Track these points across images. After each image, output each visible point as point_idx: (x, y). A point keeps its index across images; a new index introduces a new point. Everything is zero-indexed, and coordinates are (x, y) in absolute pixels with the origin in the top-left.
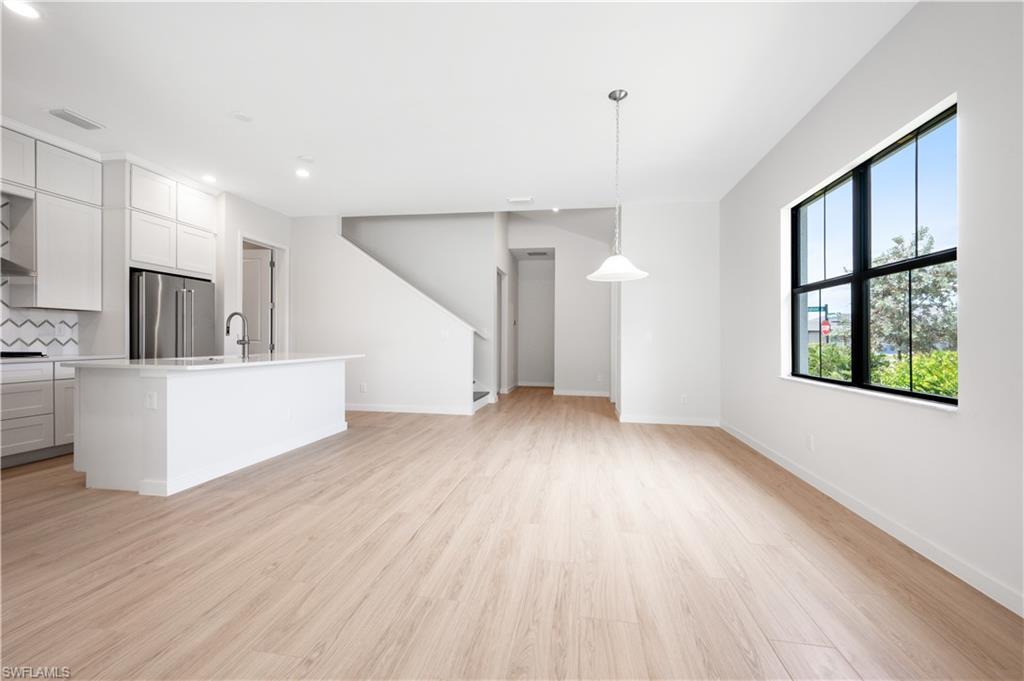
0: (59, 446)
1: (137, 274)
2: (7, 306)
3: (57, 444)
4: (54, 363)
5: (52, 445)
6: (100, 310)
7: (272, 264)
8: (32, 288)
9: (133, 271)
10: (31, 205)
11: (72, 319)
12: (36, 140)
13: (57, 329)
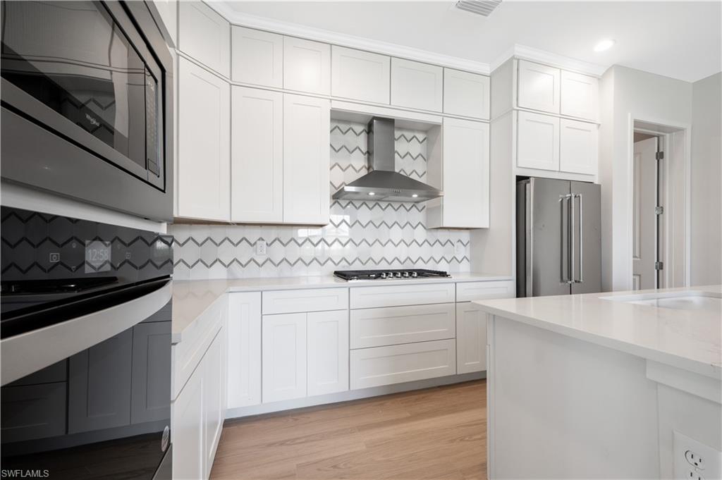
0: (460, 375)
1: (523, 182)
2: (425, 228)
3: (458, 373)
4: (456, 283)
5: (455, 373)
6: (488, 227)
7: (660, 155)
8: (439, 209)
9: (519, 179)
10: (440, 131)
11: (465, 236)
12: (444, 67)
13: (455, 248)
